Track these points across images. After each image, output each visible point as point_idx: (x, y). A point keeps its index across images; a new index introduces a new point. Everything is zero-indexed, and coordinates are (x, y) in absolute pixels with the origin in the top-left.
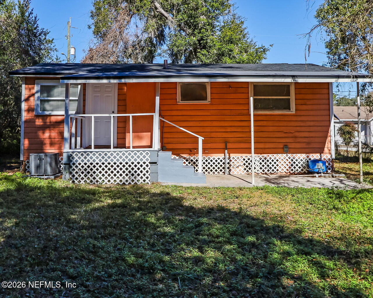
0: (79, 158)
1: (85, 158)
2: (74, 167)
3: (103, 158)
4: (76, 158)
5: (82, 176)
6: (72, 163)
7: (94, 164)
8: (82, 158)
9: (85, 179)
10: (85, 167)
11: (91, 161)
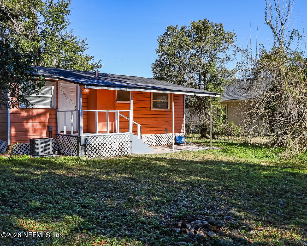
0: (91, 140)
1: (95, 140)
2: (88, 147)
3: (105, 139)
4: (90, 141)
5: (93, 152)
6: (87, 144)
7: (100, 144)
8: (93, 140)
9: (95, 154)
10: (95, 146)
11: (98, 142)
